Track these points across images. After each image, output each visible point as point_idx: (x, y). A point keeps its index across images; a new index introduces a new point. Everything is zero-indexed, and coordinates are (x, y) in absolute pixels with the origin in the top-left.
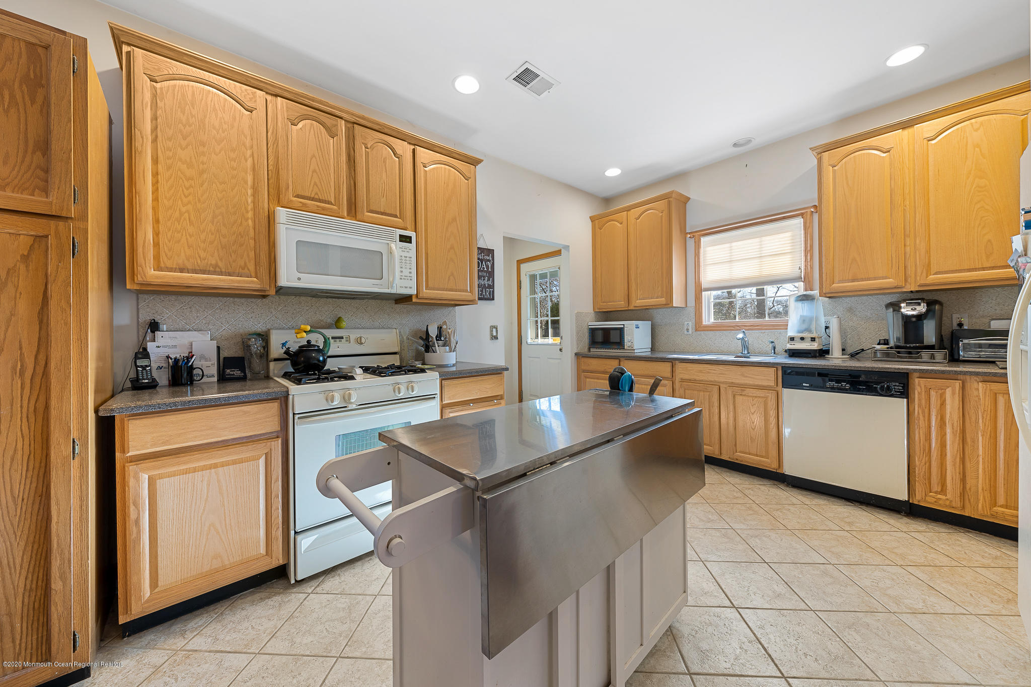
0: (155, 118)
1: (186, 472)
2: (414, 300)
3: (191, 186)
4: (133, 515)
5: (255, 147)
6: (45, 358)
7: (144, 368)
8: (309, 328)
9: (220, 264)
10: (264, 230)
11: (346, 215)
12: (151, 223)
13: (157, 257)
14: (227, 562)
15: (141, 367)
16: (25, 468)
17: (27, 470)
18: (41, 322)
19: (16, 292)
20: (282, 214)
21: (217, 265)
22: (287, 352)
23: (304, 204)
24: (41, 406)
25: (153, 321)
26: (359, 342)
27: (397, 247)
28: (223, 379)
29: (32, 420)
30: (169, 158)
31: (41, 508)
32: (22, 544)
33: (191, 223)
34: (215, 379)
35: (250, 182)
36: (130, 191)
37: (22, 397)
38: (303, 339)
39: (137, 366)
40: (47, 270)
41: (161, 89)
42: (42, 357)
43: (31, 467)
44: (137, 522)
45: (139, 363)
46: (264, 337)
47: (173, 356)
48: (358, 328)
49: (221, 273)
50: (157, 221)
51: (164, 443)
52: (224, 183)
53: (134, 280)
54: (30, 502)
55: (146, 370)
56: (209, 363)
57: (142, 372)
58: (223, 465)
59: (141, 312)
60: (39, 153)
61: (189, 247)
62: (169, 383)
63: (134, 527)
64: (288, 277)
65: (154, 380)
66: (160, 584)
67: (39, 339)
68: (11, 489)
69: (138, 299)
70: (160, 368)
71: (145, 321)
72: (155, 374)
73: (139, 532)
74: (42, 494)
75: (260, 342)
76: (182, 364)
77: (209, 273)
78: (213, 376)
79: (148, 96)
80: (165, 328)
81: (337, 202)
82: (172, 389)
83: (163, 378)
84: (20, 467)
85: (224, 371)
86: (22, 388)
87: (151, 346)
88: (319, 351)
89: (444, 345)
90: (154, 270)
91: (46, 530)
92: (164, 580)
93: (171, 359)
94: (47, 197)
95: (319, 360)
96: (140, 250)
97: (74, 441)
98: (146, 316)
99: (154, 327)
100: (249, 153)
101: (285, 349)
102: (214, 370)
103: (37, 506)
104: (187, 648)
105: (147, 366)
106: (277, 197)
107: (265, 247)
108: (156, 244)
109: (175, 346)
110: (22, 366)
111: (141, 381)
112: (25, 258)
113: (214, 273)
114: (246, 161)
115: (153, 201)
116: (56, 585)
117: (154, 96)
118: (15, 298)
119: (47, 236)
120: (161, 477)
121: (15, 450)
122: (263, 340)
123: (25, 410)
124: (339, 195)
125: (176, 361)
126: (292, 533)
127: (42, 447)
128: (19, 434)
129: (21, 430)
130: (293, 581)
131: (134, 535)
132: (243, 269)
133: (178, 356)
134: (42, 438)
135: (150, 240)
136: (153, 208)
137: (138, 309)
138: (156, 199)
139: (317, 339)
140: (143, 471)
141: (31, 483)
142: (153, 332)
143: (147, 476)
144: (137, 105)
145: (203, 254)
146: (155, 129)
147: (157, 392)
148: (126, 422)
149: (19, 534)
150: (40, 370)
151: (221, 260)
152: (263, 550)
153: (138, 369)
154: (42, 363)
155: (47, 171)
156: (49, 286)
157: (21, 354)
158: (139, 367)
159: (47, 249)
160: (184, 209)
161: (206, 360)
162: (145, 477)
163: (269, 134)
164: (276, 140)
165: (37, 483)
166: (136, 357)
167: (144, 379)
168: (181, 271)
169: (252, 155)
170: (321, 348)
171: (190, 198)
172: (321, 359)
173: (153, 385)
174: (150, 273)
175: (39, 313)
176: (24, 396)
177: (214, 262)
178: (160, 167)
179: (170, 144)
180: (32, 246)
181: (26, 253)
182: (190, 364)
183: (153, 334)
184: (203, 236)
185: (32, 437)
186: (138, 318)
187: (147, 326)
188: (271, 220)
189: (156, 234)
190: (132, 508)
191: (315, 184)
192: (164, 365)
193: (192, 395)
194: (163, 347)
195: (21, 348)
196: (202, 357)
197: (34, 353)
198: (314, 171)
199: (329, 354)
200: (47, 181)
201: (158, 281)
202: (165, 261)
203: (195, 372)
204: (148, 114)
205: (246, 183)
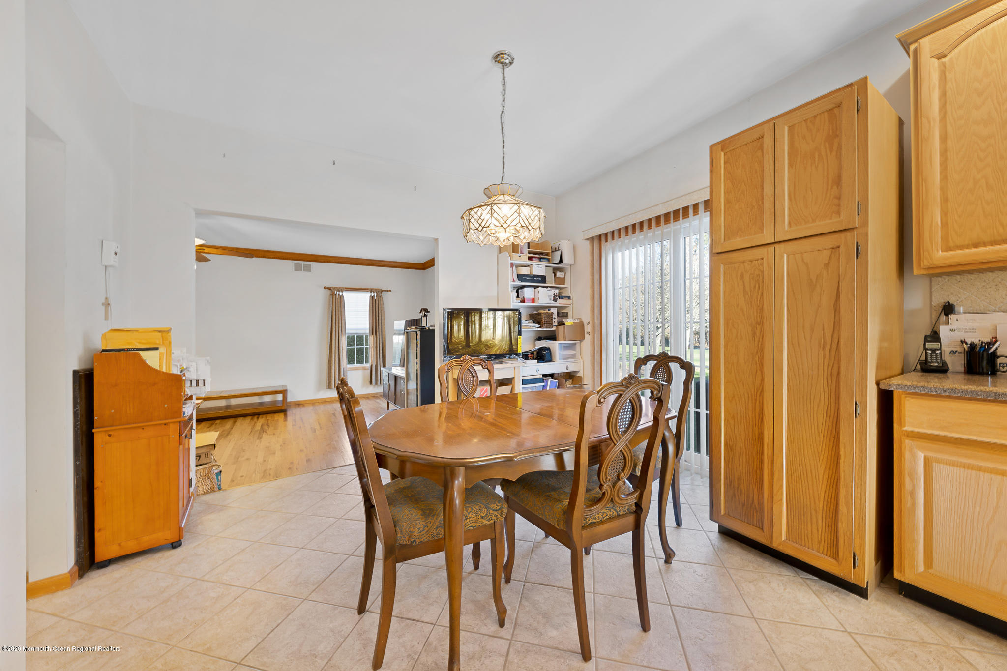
0: (943, 95)
4: (908, 486)
6: (838, 338)
7: (934, 351)
12: (939, 205)
13: (945, 238)
15: (931, 350)
16: (825, 415)
17: (826, 416)
18: (835, 311)
19: (821, 290)
24: (835, 373)
25: (947, 304)
29: (830, 381)
30: (959, 129)
31: (835, 447)
32: (823, 467)
37: (824, 364)
39: (926, 349)
40: (839, 272)
41: (951, 58)
42: (836, 336)
43: (829, 415)
44: (912, 494)
45: (928, 346)
47: (969, 341)
50: (945, 200)
53: (920, 266)
54: (828, 439)
55: (935, 353)
57: (931, 356)
59: (934, 294)
60: (835, 187)
61: (985, 219)
62: (964, 370)
63: (909, 498)
65: (944, 364)
66: (934, 567)
67: (834, 323)
68: (818, 426)
69: (931, 282)
70: (953, 353)
71: (938, 305)
72: (948, 359)
73: (913, 504)
74: (835, 437)
76: (980, 350)
79: (935, 76)
80: (961, 310)
82: (967, 376)
83: (956, 363)
84: (822, 412)
86: (824, 358)
87: (943, 331)
90: (942, 251)
91: (837, 464)
92: (939, 567)
93: (966, 343)
94: (840, 217)
97: (856, 404)
98: (940, 299)
99: (948, 309)
103: (832, 445)
104: (962, 654)
105: (936, 350)
108: (944, 225)
109: (973, 330)
110: (824, 342)
111: (929, 364)
112: (827, 265)
115: (941, 181)
116: (843, 508)
117: (943, 72)
118: (821, 294)
119: (839, 247)
120: (938, 461)
121: (820, 400)
123: (825, 373)
125: (972, 346)
127: (835, 402)
128: (822, 389)
129: (823, 387)
131: (909, 504)
133: (976, 341)
134: (836, 396)
135: (937, 222)
136: (942, 188)
137: (931, 293)
138: (944, 178)
140: (920, 448)
141: (828, 426)
142: (947, 315)
143: (923, 455)
146: (943, 107)
147: (948, 377)
148: (903, 399)
149: (821, 459)
150: (834, 346)
153: (928, 351)
154: (836, 341)
155: (839, 198)
156: (840, 284)
157: (823, 333)
158: (928, 349)
159: (840, 256)
162: (920, 456)
165: (832, 428)
166: (927, 339)
167: (933, 363)
168: (976, 245)
171: (988, 159)
173: (942, 370)
174: (939, 256)
175: (834, 304)
176: (825, 364)
178: (949, 142)
179: (960, 112)
180: (830, 257)
181: (827, 263)
182: (992, 350)
183: (947, 317)
185: (829, 393)
186: (931, 300)
187: (940, 309)
189: (945, 214)
190: (907, 480)
192: (959, 350)
193: (994, 386)
194: (958, 330)
195: (823, 330)
197: (831, 333)
200: (839, 205)
201: (947, 262)
202: (956, 240)
203: (999, 361)
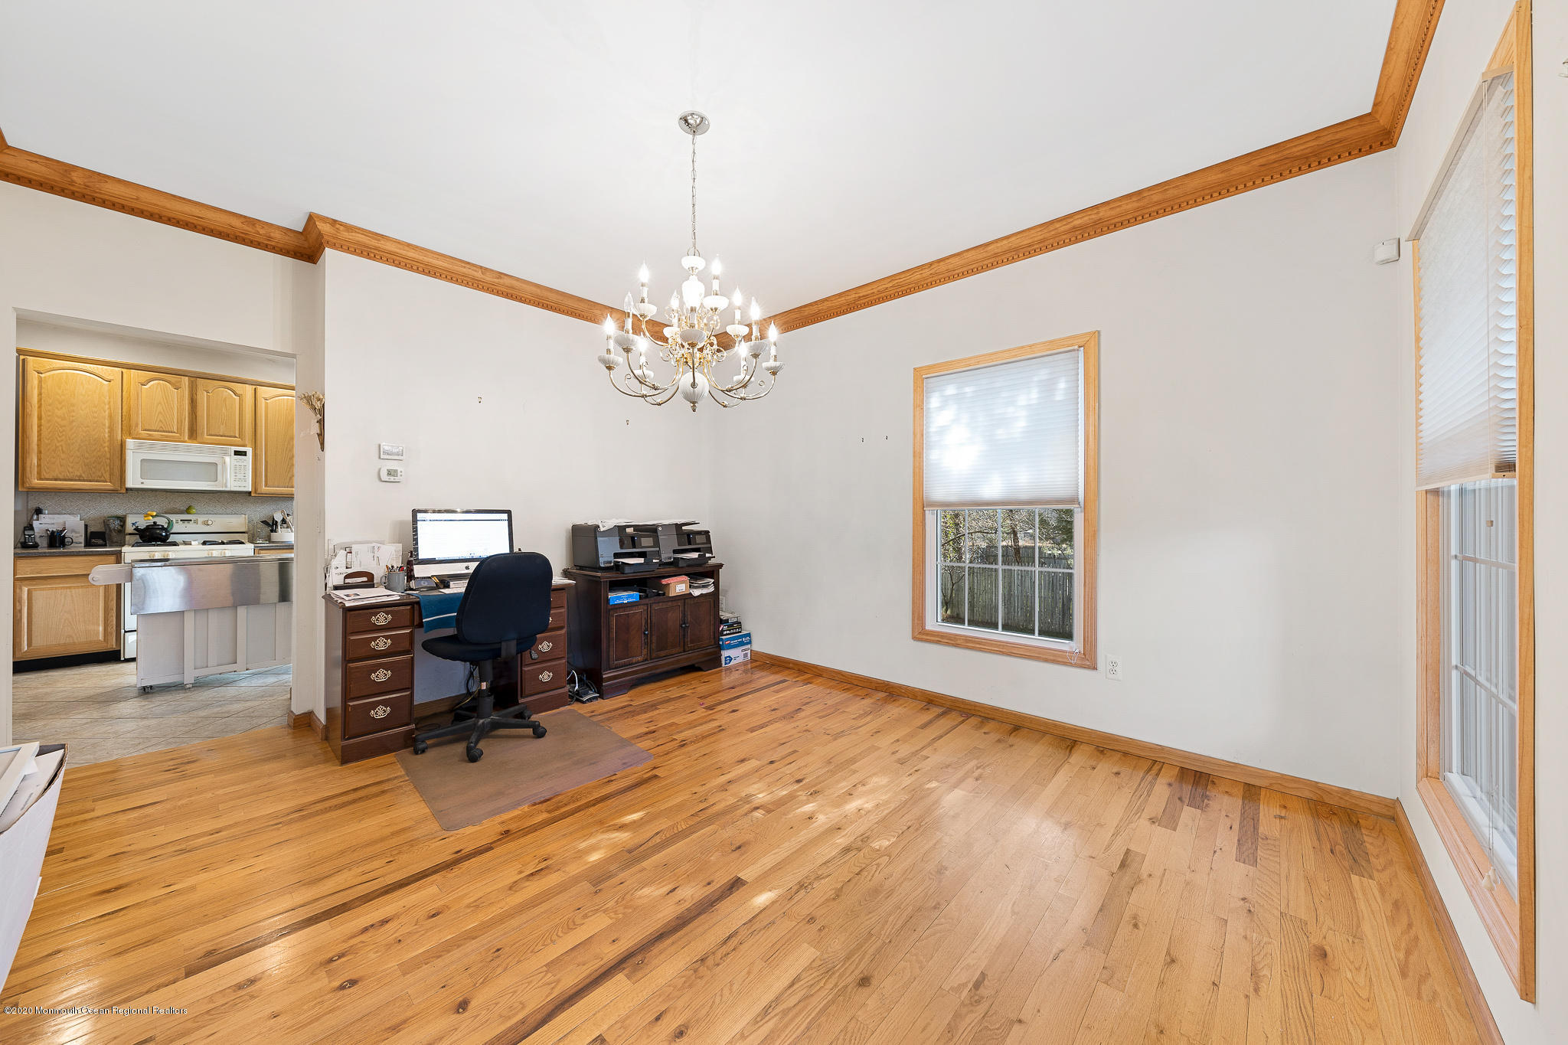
0: (40, 394)
1: (52, 589)
2: (252, 495)
3: (64, 431)
4: (17, 608)
5: (112, 403)
7: (30, 536)
8: (155, 514)
9: (83, 475)
10: (118, 454)
11: (186, 439)
12: (36, 454)
13: (39, 473)
14: (76, 641)
15: (28, 535)
20: (130, 443)
21: (81, 476)
22: (136, 529)
23: (150, 435)
25: (37, 508)
26: (206, 523)
27: (230, 460)
28: (88, 544)
30: (49, 416)
33: (63, 452)
34: (83, 545)
35: (107, 425)
36: (23, 436)
38: (151, 521)
39: (25, 535)
41: (45, 377)
44: (20, 611)
45: (27, 532)
46: (122, 520)
47: (51, 530)
48: (210, 514)
49: (84, 481)
50: (40, 452)
51: (37, 573)
52: (88, 427)
53: (24, 486)
55: (32, 536)
56: (78, 535)
57: (29, 539)
58: (74, 587)
59: (32, 502)
61: (61, 466)
62: (48, 544)
63: (18, 613)
64: (133, 480)
65: (36, 543)
66: (33, 645)
69: (30, 496)
70: (41, 536)
71: (33, 507)
72: (38, 540)
73: (21, 616)
75: (117, 522)
76: (57, 534)
77: (76, 480)
78: (81, 543)
79: (36, 382)
80: (46, 512)
81: (180, 431)
82: (49, 547)
83: (43, 543)
85: (90, 540)
87: (36, 524)
88: (163, 528)
89: (287, 527)
90: (37, 480)
92: (37, 642)
93: (49, 531)
95: (161, 535)
96: (28, 469)
98: (34, 505)
99: (39, 511)
100: (107, 406)
101: (134, 527)
102: (82, 539)
105: (33, 534)
106: (128, 430)
107: (118, 463)
108: (39, 466)
109: (53, 524)
111: (27, 543)
113: (80, 480)
114: (105, 412)
115: (37, 441)
117: (40, 381)
120: (36, 590)
122: (121, 521)
124: (181, 425)
125: (53, 532)
126: (123, 631)
130: (122, 659)
132: (100, 477)
133: (55, 530)
135: (35, 463)
136: (38, 445)
137: (27, 501)
139: (162, 521)
140: (25, 586)
142: (37, 514)
143: (27, 589)
144: (29, 388)
145: (71, 470)
146: (40, 400)
147: (39, 550)
151: (84, 473)
152: (101, 637)
160: (58, 444)
161: (76, 533)
162: (25, 589)
163: (124, 393)
164: (129, 396)
166: (25, 529)
167: (30, 542)
168: (56, 480)
169: (110, 408)
170: (166, 527)
171: (64, 437)
172: (164, 534)
173: (36, 546)
174: (32, 482)
177: (79, 474)
178: (42, 421)
179: (50, 408)
182: (63, 534)
183: (37, 516)
184: (71, 460)
186: (30, 505)
187: (34, 511)
188: (122, 446)
189: (39, 459)
190: (17, 604)
191: (161, 421)
192: (45, 534)
193: (64, 550)
194: (44, 524)
196: (73, 531)
198: (160, 413)
199: (172, 531)
201: (40, 486)
202: (44, 474)
203: (66, 540)
204: (36, 392)
205: (105, 425)
